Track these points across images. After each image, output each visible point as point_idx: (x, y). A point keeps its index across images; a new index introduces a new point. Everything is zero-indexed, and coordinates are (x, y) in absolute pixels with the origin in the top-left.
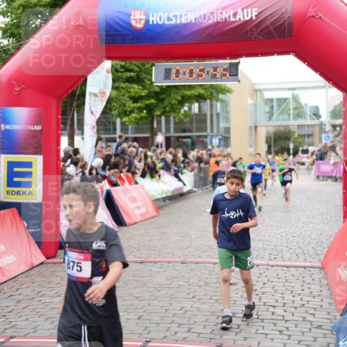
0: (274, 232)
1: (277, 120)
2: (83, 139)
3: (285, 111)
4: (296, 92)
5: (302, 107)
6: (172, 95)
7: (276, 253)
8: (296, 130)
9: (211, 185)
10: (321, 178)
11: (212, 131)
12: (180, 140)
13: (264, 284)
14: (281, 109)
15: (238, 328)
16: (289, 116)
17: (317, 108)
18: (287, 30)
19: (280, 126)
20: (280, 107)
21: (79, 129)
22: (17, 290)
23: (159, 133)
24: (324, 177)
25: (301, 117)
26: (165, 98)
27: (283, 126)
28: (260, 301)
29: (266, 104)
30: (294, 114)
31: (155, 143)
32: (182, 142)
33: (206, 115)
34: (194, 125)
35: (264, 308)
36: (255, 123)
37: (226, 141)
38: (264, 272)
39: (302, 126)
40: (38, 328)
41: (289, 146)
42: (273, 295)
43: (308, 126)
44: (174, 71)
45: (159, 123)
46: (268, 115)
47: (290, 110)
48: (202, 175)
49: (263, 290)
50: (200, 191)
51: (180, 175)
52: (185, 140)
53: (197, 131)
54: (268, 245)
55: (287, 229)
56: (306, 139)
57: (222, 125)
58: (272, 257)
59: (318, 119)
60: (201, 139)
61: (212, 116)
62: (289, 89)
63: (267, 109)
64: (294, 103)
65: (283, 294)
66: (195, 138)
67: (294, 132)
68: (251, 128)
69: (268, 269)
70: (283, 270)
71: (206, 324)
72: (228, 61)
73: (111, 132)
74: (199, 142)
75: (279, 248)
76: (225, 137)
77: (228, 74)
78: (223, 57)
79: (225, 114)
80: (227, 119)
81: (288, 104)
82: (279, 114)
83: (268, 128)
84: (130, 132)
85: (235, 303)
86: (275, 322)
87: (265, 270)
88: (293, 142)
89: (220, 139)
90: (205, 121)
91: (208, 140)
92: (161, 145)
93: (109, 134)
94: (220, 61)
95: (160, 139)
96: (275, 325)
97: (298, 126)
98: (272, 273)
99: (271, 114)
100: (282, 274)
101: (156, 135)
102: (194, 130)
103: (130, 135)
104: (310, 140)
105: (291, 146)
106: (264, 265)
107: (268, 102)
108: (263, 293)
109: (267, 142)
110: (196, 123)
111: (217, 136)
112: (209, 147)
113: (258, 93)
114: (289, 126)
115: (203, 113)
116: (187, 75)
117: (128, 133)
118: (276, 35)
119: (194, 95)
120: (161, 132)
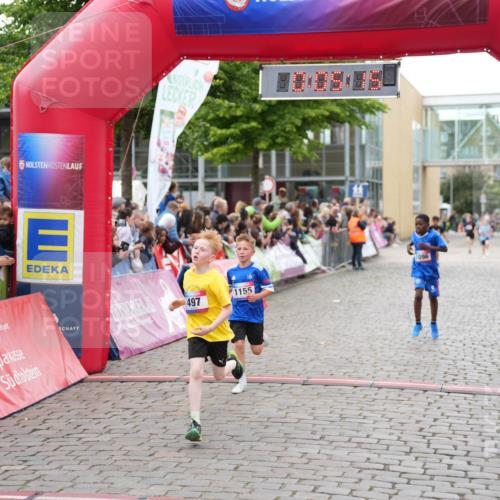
0: (453, 337)
1: (459, 157)
2: (145, 185)
4: (492, 111)
6: (288, 116)
7: (456, 372)
8: (491, 173)
9: (350, 261)
11: (352, 173)
12: (301, 188)
13: (435, 420)
14: (466, 139)
15: (393, 487)
16: (481, 150)
18: (478, 11)
19: (464, 167)
20: (465, 135)
21: (138, 169)
22: (44, 422)
23: (267, 177)
26: (275, 121)
27: (470, 166)
28: (428, 447)
29: (442, 129)
30: (488, 146)
31: (261, 193)
32: (304, 190)
33: (342, 147)
34: (324, 164)
35: (435, 458)
36: (423, 162)
37: (375, 189)
38: (436, 401)
40: (77, 481)
41: (478, 199)
42: (451, 438)
44: (292, 78)
45: (267, 160)
46: (445, 148)
47: (481, 140)
48: (336, 245)
49: (433, 430)
50: (333, 271)
51: (299, 243)
52: (308, 188)
53: (328, 174)
54: (442, 359)
55: (473, 333)
57: (369, 164)
58: (449, 378)
60: (334, 187)
61: (352, 149)
62: (481, 106)
63: (444, 138)
64: (489, 129)
65: (465, 436)
66: (324, 184)
68: (416, 170)
69: (441, 397)
70: (465, 399)
71: (341, 480)
72: (381, 62)
73: (190, 174)
74: (331, 192)
75: (460, 364)
76: (373, 183)
77: (380, 84)
78: (374, 55)
79: (373, 146)
80: (378, 155)
81: (478, 131)
82: (464, 146)
83: (445, 170)
84: (220, 174)
85: (388, 449)
86: (453, 479)
87: (438, 398)
88: (486, 193)
89: (364, 187)
90: (341, 158)
91: (346, 188)
92: (270, 195)
93: (187, 177)
94: (368, 62)
95: (268, 185)
96: (452, 484)
97: (495, 167)
98: (448, 403)
99: (450, 146)
100: (464, 405)
101: (263, 179)
102: (324, 172)
103: (220, 179)
105: (483, 199)
106: (435, 390)
107: (446, 127)
108: (434, 434)
109: (442, 193)
110: (327, 161)
111: (361, 182)
113: (429, 112)
114: (479, 166)
115: (338, 143)
116: (314, 84)
117: (216, 176)
118: (460, 19)
119: (323, 116)
120: (270, 174)
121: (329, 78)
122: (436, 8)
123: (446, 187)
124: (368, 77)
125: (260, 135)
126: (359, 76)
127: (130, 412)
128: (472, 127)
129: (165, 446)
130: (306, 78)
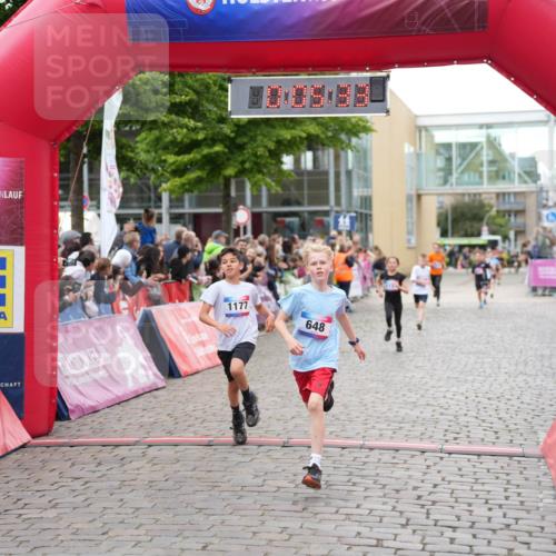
0: (454, 389)
1: (457, 184)
2: (99, 215)
3: (473, 167)
4: (494, 132)
5: (505, 160)
6: (260, 138)
8: (493, 202)
10: (540, 292)
11: (338, 203)
12: (279, 219)
13: (435, 486)
14: (465, 163)
16: (481, 177)
17: (532, 162)
18: (476, 17)
19: (463, 195)
20: (464, 159)
21: (92, 199)
23: (241, 207)
24: (545, 288)
25: (504, 178)
26: (245, 144)
27: (469, 194)
28: (428, 518)
29: (438, 153)
30: (489, 172)
31: (234, 225)
32: (283, 222)
33: (326, 173)
34: (306, 192)
35: (435, 531)
36: (417, 190)
37: (363, 220)
38: (435, 464)
39: (504, 194)
41: (480, 231)
42: (453, 507)
43: (516, 194)
44: (266, 93)
45: (241, 188)
46: (441, 174)
47: (482, 165)
49: (433, 497)
52: (288, 220)
53: (310, 204)
56: (512, 219)
57: (357, 192)
58: (450, 436)
59: (535, 182)
60: (318, 218)
61: (337, 175)
62: (481, 126)
63: (440, 163)
64: (490, 152)
65: (470, 505)
66: (306, 215)
67: (491, 207)
68: (409, 199)
69: (441, 458)
70: (469, 460)
72: (367, 74)
73: (153, 204)
74: (314, 224)
76: (361, 214)
77: (367, 99)
78: (360, 67)
79: (361, 172)
80: (367, 182)
81: (478, 154)
82: (462, 172)
83: (441, 199)
84: (187, 203)
85: (381, 521)
87: (437, 460)
88: (488, 224)
89: (351, 218)
90: (325, 185)
91: (331, 220)
92: (245, 228)
94: (354, 75)
95: (242, 217)
97: (498, 195)
98: (449, 465)
99: (448, 171)
100: (467, 468)
101: (236, 210)
102: (306, 201)
103: (187, 209)
104: (520, 220)
105: (485, 232)
106: (434, 451)
107: (442, 151)
108: (434, 503)
109: (439, 224)
110: (309, 188)
111: (348, 212)
112: (333, 233)
113: (423, 133)
114: (480, 194)
115: (321, 169)
116: (292, 100)
117: (183, 207)
118: (456, 26)
119: (300, 137)
120: (244, 204)
121: (309, 93)
122: (430, 12)
123: (443, 218)
124: (352, 91)
125: (228, 159)
126: (342, 90)
127: (81, 482)
128: (472, 150)
129: (121, 522)
130: (281, 93)
